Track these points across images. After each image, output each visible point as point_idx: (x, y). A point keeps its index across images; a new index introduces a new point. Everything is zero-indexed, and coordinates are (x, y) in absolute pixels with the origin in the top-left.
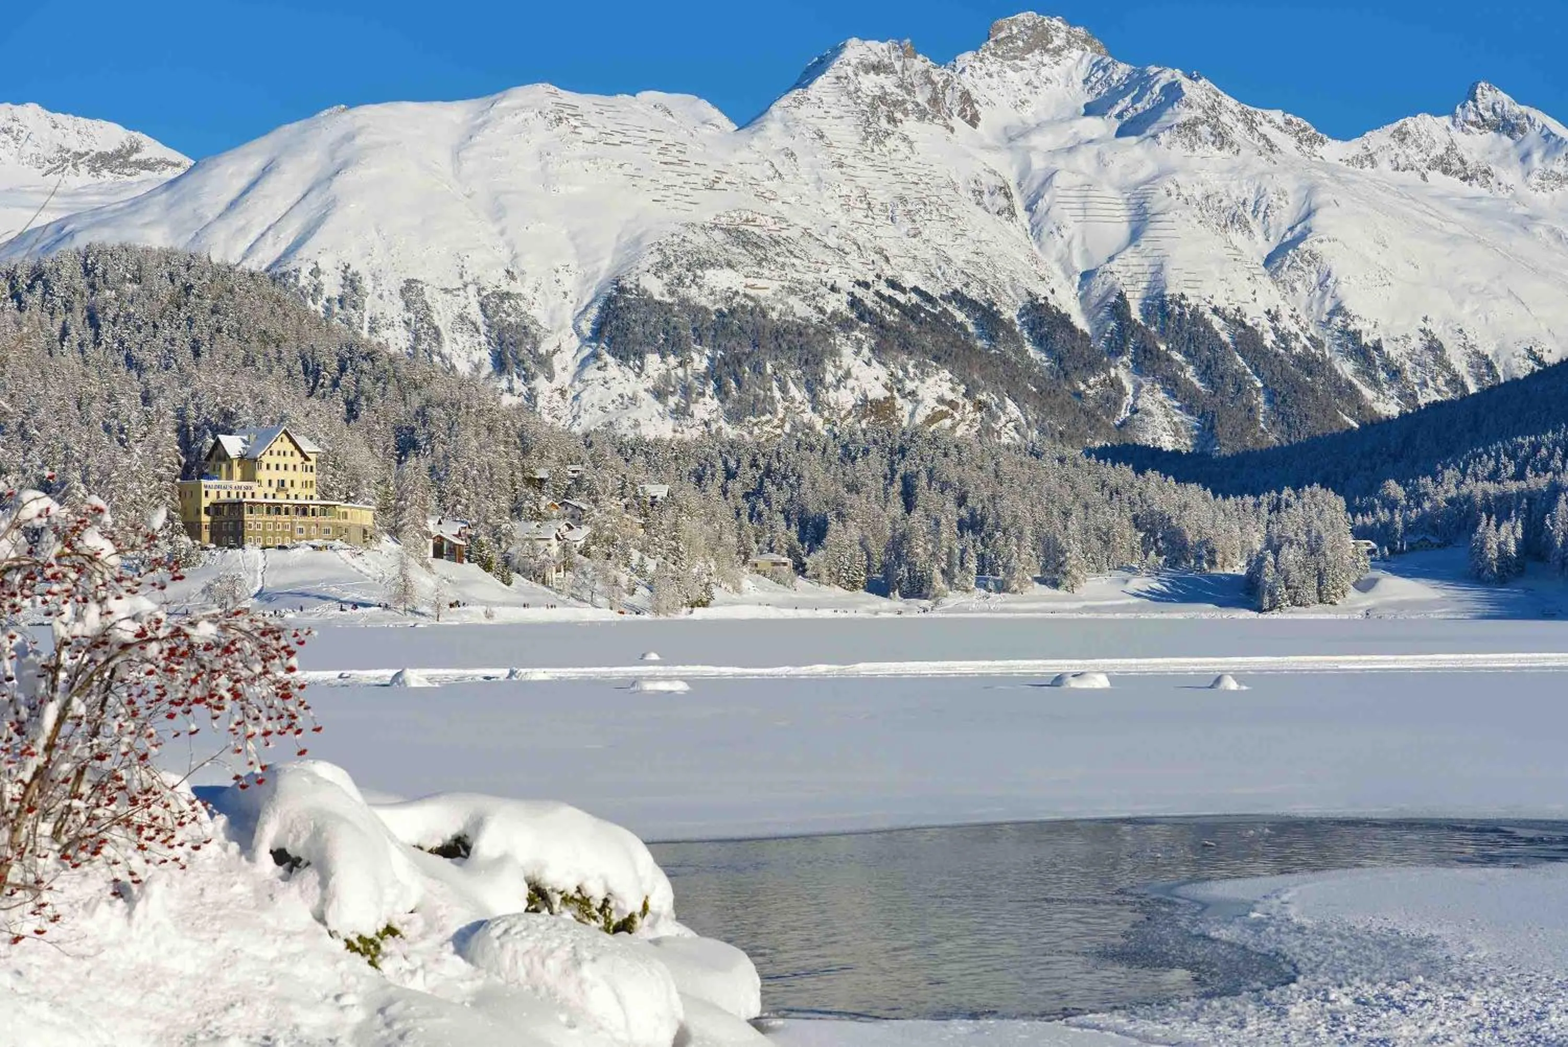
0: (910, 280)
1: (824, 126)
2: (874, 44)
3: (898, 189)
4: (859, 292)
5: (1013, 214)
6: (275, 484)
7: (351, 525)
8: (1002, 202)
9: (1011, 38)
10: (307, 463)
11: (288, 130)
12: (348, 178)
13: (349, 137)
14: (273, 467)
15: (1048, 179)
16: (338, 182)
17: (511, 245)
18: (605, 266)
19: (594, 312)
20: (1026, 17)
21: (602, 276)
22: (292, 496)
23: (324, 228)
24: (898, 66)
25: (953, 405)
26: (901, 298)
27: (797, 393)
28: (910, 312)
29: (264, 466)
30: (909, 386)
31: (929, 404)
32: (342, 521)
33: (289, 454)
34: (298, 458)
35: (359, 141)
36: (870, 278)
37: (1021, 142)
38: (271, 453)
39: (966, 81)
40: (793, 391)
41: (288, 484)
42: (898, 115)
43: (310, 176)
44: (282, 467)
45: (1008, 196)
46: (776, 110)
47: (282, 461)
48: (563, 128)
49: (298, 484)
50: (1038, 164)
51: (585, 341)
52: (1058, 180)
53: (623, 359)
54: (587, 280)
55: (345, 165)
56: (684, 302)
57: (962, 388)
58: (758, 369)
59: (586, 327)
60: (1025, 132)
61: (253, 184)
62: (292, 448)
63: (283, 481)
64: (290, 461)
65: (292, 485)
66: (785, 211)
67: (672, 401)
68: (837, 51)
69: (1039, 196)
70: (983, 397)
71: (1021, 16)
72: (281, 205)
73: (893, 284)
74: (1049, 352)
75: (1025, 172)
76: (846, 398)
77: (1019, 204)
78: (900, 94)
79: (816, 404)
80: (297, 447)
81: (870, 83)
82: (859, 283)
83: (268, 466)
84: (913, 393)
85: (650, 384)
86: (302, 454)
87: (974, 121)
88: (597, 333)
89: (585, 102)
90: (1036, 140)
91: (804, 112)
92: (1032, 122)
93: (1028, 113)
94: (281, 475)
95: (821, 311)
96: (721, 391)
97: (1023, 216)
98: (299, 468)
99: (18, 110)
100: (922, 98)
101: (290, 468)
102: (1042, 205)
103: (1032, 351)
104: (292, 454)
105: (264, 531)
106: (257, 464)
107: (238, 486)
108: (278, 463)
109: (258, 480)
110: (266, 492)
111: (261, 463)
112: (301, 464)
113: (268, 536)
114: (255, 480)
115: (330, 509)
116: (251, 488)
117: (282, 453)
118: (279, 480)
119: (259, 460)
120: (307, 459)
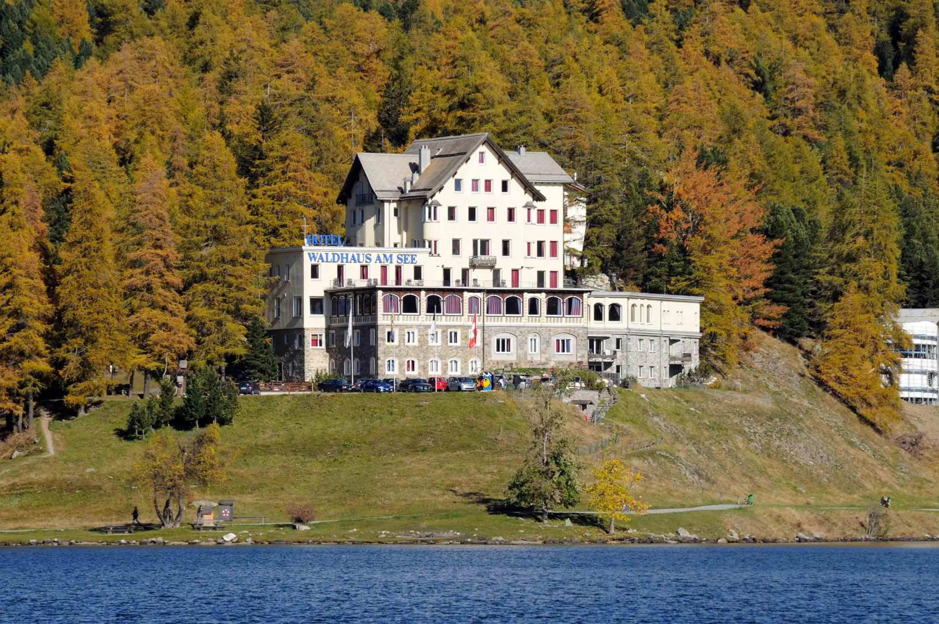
6: (467, 249)
7: (630, 333)
10: (539, 205)
14: (462, 214)
29: (443, 212)
33: (497, 186)
34: (518, 196)
38: (458, 185)
41: (495, 249)
44: (481, 214)
47: (481, 201)
49: (517, 249)
62: (507, 175)
63: (485, 243)
64: (501, 203)
65: (506, 251)
80: (516, 173)
83: (452, 213)
86: (528, 187)
94: (481, 229)
98: (521, 214)
101: (501, 214)
104: (505, 186)
105: (421, 346)
106: (427, 209)
107: (385, 256)
108: (472, 205)
109: (430, 242)
110: (446, 266)
111: (435, 208)
112: (525, 207)
113: (429, 357)
114: (424, 241)
115: (570, 300)
116: (413, 259)
117: (482, 185)
118: (475, 242)
119: (430, 201)
120: (538, 197)
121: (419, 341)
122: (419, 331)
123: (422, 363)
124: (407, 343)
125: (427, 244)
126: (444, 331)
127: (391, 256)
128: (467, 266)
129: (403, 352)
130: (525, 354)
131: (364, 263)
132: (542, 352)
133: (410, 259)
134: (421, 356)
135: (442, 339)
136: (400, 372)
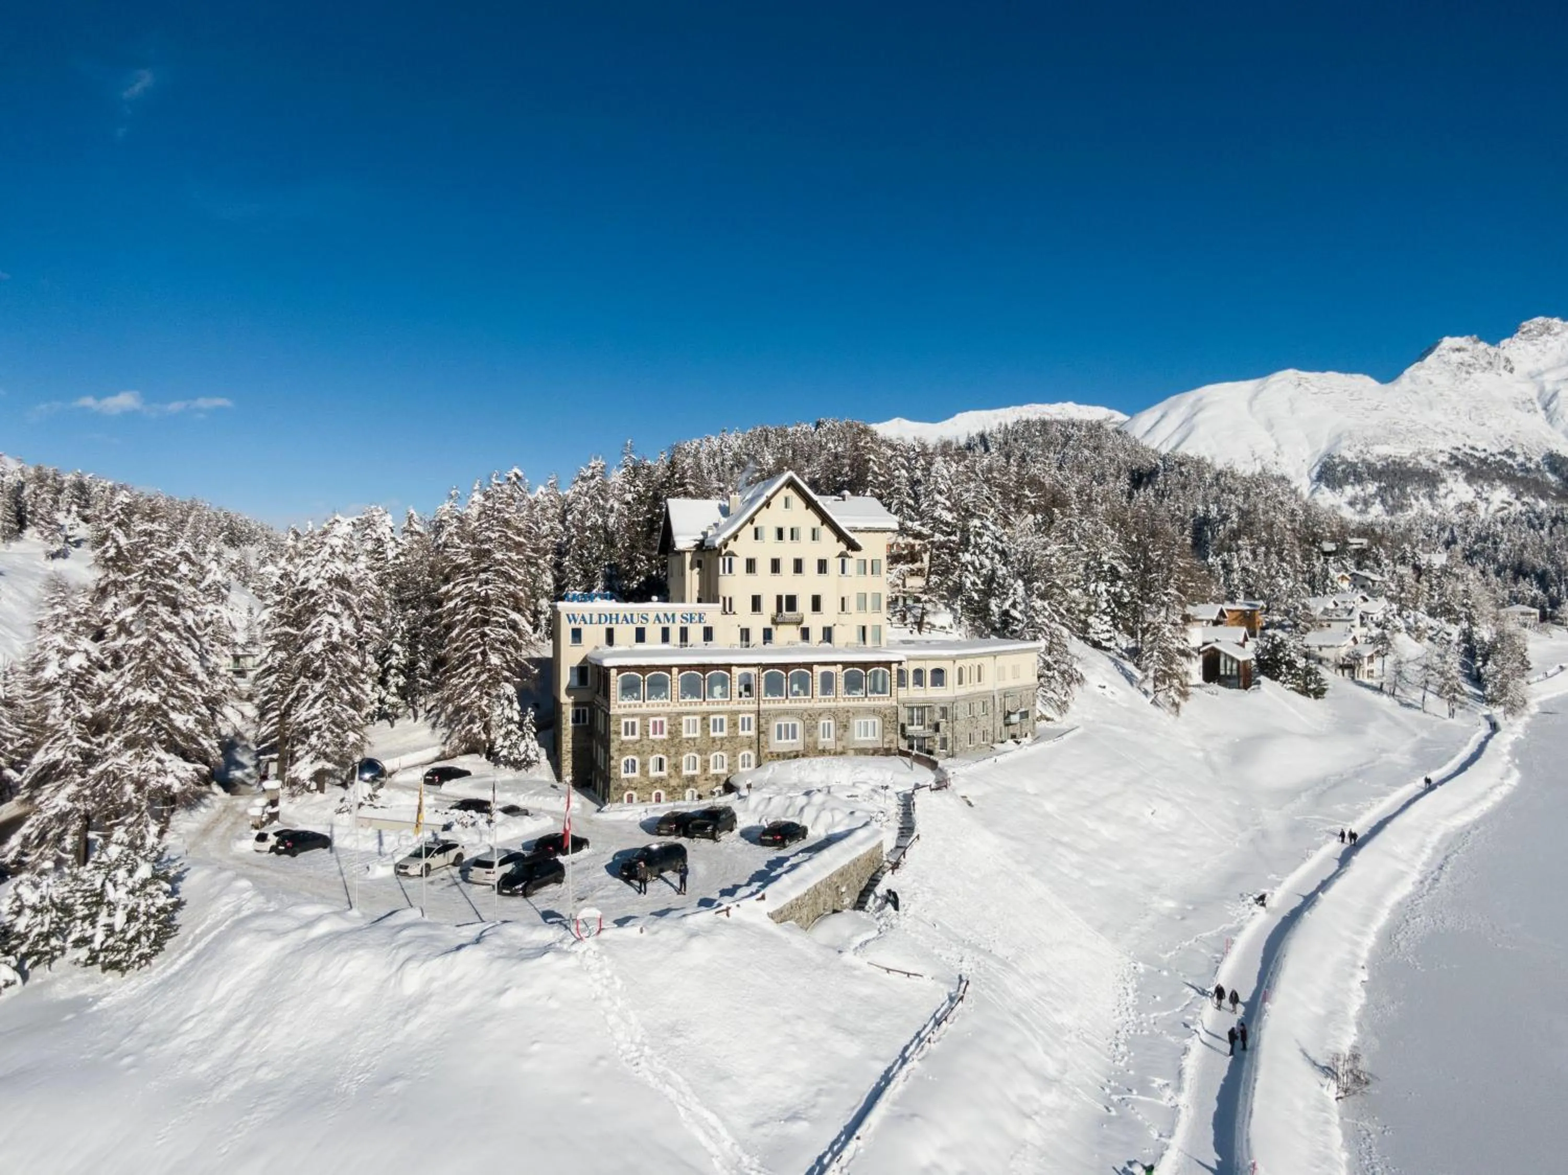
0: (1480, 445)
1: (1431, 378)
2: (1457, 339)
3: (1474, 404)
4: (1455, 452)
5: (1536, 412)
6: (768, 606)
7: (956, 700)
8: (1530, 406)
9: (1530, 331)
10: (856, 555)
11: (1173, 399)
12: (1200, 416)
13: (1200, 400)
14: (763, 566)
15: (1555, 394)
16: (1196, 419)
17: (1276, 441)
18: (1323, 447)
19: (1317, 469)
20: (1540, 320)
21: (1321, 452)
22: (816, 635)
23: (1190, 438)
24: (1470, 348)
25: (1510, 504)
26: (1477, 454)
27: (1426, 502)
28: (1483, 461)
29: (739, 565)
30: (1485, 495)
31: (1496, 505)
32: (930, 693)
33: (806, 534)
34: (830, 546)
35: (1205, 401)
36: (1460, 446)
37: (1539, 378)
38: (757, 533)
39: (1506, 353)
40: (1422, 500)
41: (804, 605)
42: (1471, 370)
43: (1183, 418)
44: (787, 566)
45: (1533, 404)
46: (1407, 372)
47: (787, 552)
48: (1301, 388)
49: (830, 604)
50: (1549, 388)
51: (1313, 482)
52: (1560, 394)
53: (1334, 489)
54: (1314, 454)
55: (1201, 410)
56: (1364, 461)
57: (1514, 495)
58: (1403, 491)
59: (1314, 475)
60: (1540, 373)
61: (1157, 423)
62: (816, 521)
63: (791, 599)
64: (811, 553)
65: (816, 607)
66: (1414, 418)
67: (1358, 507)
68: (1437, 344)
69: (1550, 402)
70: (1525, 499)
71: (1536, 320)
72: (1169, 430)
73: (1473, 448)
74: (1561, 476)
75: (1542, 391)
76: (1451, 502)
77: (1539, 406)
78: (1472, 361)
79: (1434, 506)
80: (825, 519)
81: (1456, 357)
82: (1454, 448)
83: (751, 565)
84: (1487, 499)
85: (1347, 500)
86: (841, 535)
87: (1511, 370)
88: (1319, 478)
89: (1313, 376)
90: (1546, 377)
91: (1422, 373)
92: (1543, 369)
93: (1541, 366)
94: (787, 583)
95: (1435, 461)
96: (1383, 502)
97: (1542, 413)
98: (834, 565)
99: (1065, 405)
100: (1483, 362)
101: (810, 566)
102: (1552, 406)
103: (1549, 475)
104: (814, 535)
105: (672, 739)
106: (721, 560)
107: (665, 615)
108: (776, 556)
109: (724, 599)
110: (744, 626)
111: (730, 560)
112: (840, 556)
113: (684, 753)
114: (718, 597)
115: (876, 673)
116: (700, 618)
117: (787, 534)
118: (779, 598)
119: (724, 551)
120: (853, 546)
121: (669, 733)
122: (669, 719)
123: (673, 761)
124: (652, 736)
125: (721, 599)
126: (704, 719)
127: (673, 615)
128: (768, 625)
129: (645, 748)
130: (816, 743)
131: (639, 625)
132: (838, 739)
133: (697, 618)
134: (673, 751)
135: (702, 729)
136: (642, 774)
